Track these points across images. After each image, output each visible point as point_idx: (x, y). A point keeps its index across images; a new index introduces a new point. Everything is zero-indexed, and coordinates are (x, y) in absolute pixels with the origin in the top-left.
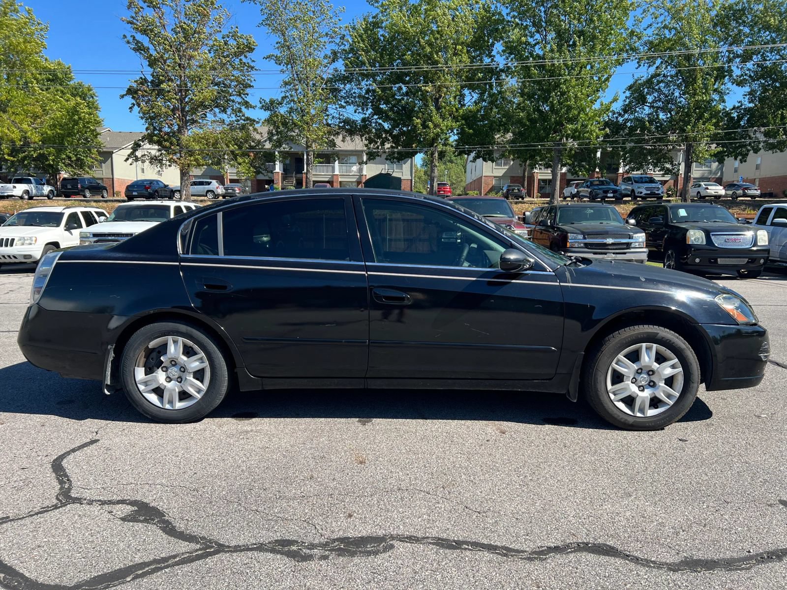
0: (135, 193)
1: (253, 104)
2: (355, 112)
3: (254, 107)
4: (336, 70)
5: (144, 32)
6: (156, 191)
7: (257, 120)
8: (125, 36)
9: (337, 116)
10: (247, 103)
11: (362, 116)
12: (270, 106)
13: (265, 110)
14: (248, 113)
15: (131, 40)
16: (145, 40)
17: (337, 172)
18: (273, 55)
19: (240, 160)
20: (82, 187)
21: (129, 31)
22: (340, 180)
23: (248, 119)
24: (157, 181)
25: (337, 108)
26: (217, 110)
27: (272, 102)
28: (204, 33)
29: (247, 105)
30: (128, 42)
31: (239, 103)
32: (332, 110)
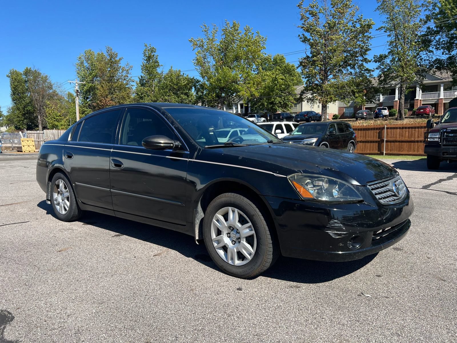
0: (299, 119)
1: (370, 59)
2: (443, 54)
3: (370, 62)
4: (429, 28)
5: (307, 31)
6: (311, 117)
7: (373, 69)
8: (299, 36)
9: (428, 58)
10: (366, 59)
11: (447, 56)
12: (380, 59)
13: (376, 62)
14: (367, 66)
15: (302, 36)
16: (307, 35)
17: (442, 97)
18: (382, 27)
19: (357, 95)
20: (282, 117)
21: (301, 32)
22: (444, 102)
23: (367, 70)
24: (312, 112)
25: (426, 53)
26: (349, 68)
27: (381, 56)
28: (342, 23)
29: (366, 60)
30: (301, 38)
31: (362, 61)
32: (423, 55)
